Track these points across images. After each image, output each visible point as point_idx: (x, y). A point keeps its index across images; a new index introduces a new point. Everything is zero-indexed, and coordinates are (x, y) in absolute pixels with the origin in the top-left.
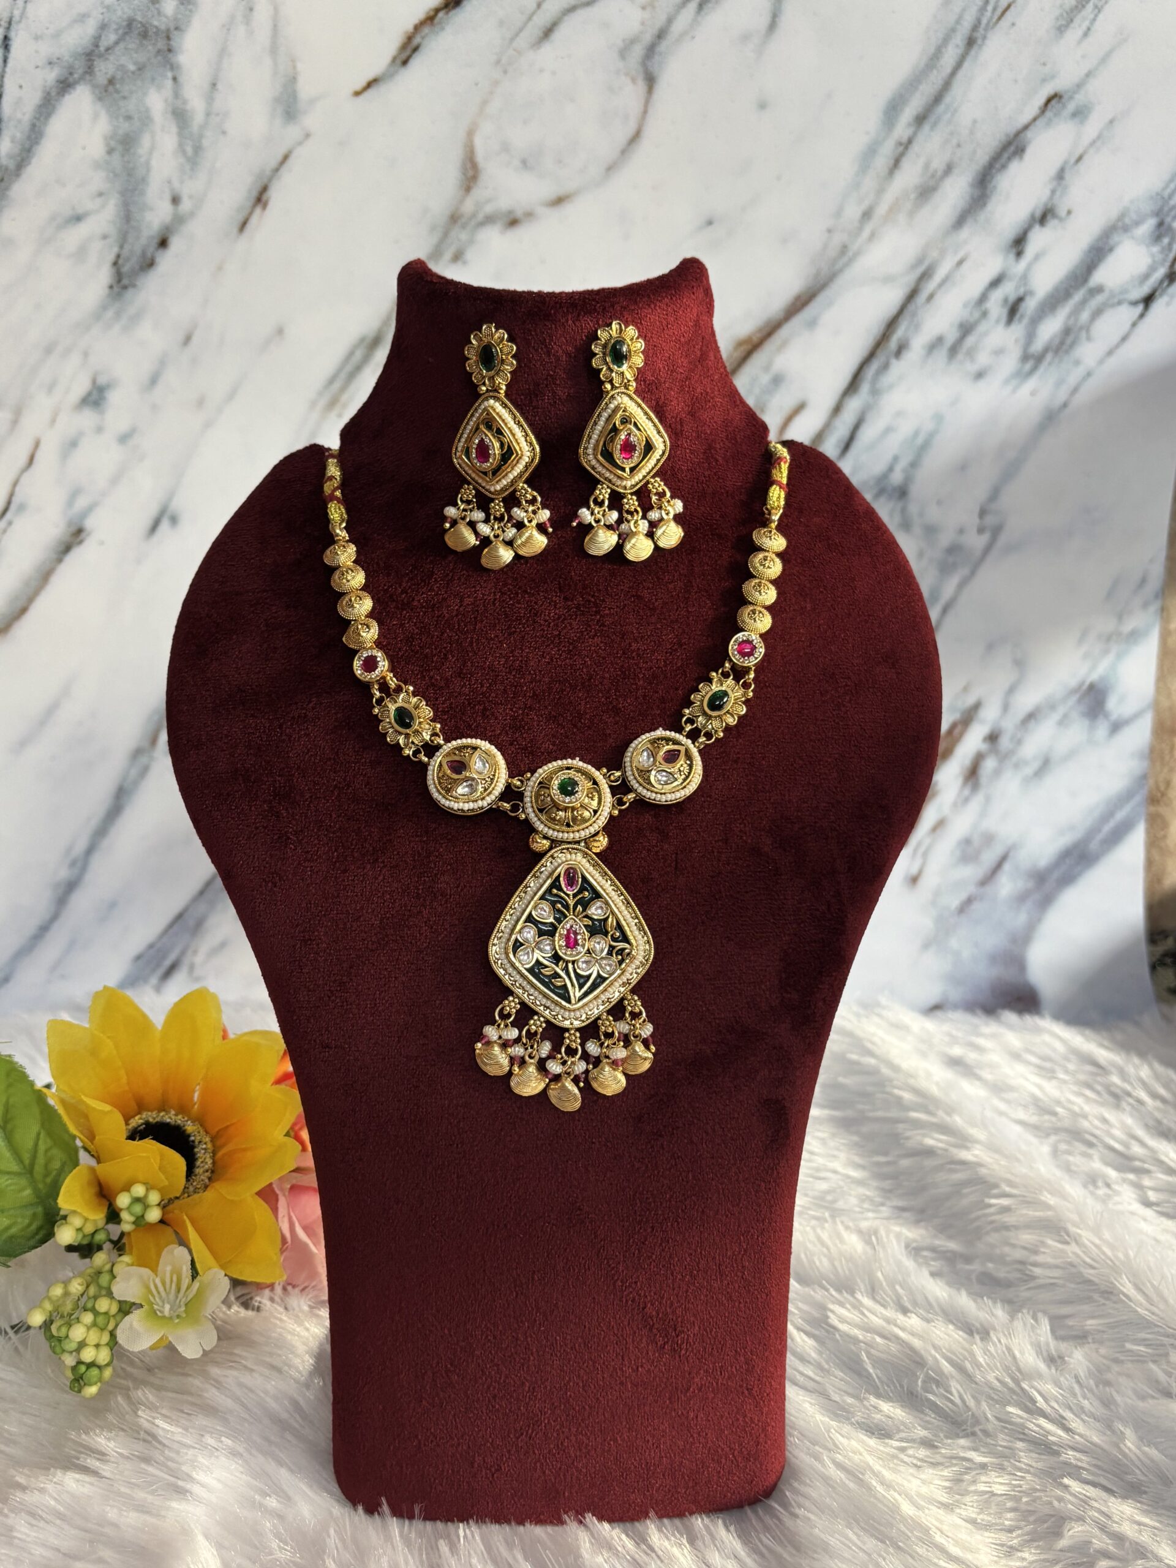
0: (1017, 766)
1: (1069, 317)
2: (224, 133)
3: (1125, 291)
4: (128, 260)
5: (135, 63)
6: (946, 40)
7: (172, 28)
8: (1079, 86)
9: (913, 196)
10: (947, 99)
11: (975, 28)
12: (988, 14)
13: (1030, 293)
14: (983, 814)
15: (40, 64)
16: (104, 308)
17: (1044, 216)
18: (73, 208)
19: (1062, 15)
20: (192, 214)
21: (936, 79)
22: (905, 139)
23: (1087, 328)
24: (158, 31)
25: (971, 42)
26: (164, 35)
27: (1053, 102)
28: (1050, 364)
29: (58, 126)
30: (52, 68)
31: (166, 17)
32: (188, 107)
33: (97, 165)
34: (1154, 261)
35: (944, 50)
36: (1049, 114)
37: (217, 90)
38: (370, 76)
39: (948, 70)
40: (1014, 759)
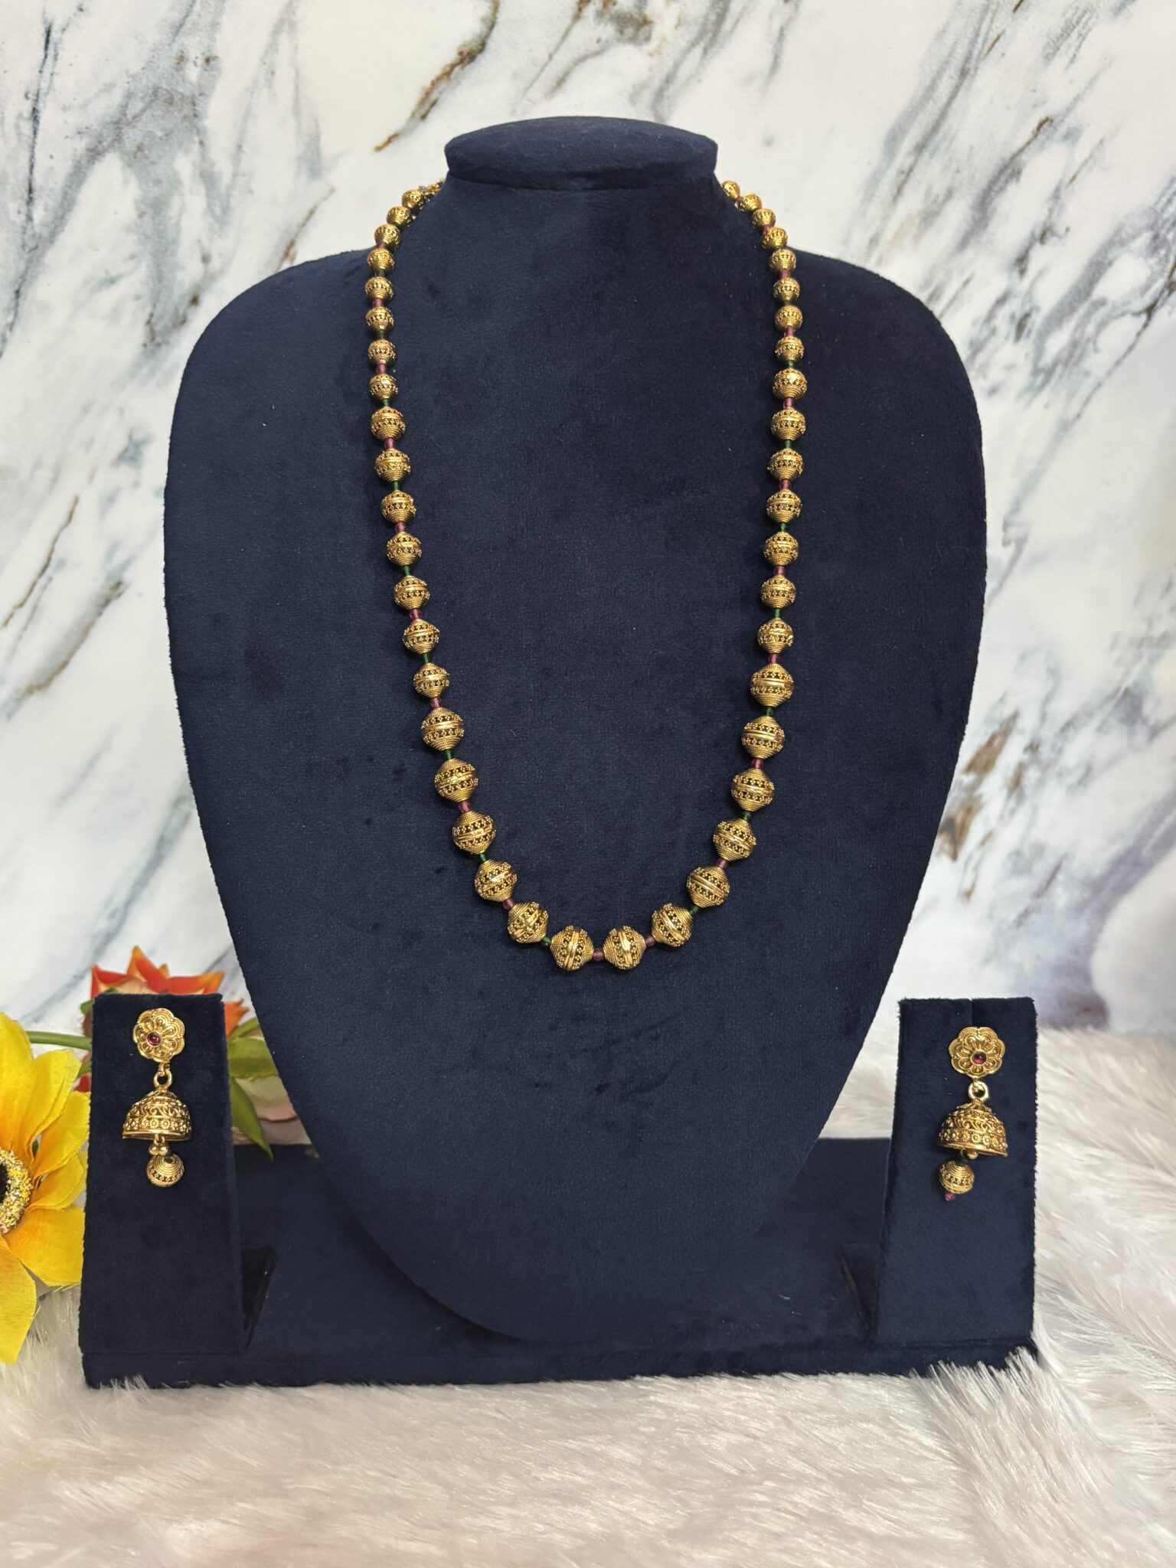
0: (1060, 775)
1: (1075, 330)
2: (251, 192)
3: (1127, 303)
4: (160, 318)
5: (162, 130)
6: (940, 73)
7: (197, 94)
8: (1069, 110)
9: (917, 221)
10: (944, 128)
11: (967, 59)
12: (979, 46)
13: (1037, 309)
14: (1031, 824)
15: (69, 134)
16: (138, 366)
17: (1044, 235)
18: (107, 272)
19: (1049, 43)
20: (222, 271)
21: (933, 109)
22: (906, 168)
23: (1094, 340)
24: (183, 98)
25: (964, 73)
26: (189, 100)
27: (1045, 126)
28: (1060, 377)
29: (89, 193)
30: (81, 138)
31: (191, 83)
32: (216, 169)
33: (128, 229)
34: (1153, 273)
35: (938, 81)
36: (1041, 137)
37: (243, 151)
38: (391, 133)
39: (944, 100)
40: (1057, 769)
